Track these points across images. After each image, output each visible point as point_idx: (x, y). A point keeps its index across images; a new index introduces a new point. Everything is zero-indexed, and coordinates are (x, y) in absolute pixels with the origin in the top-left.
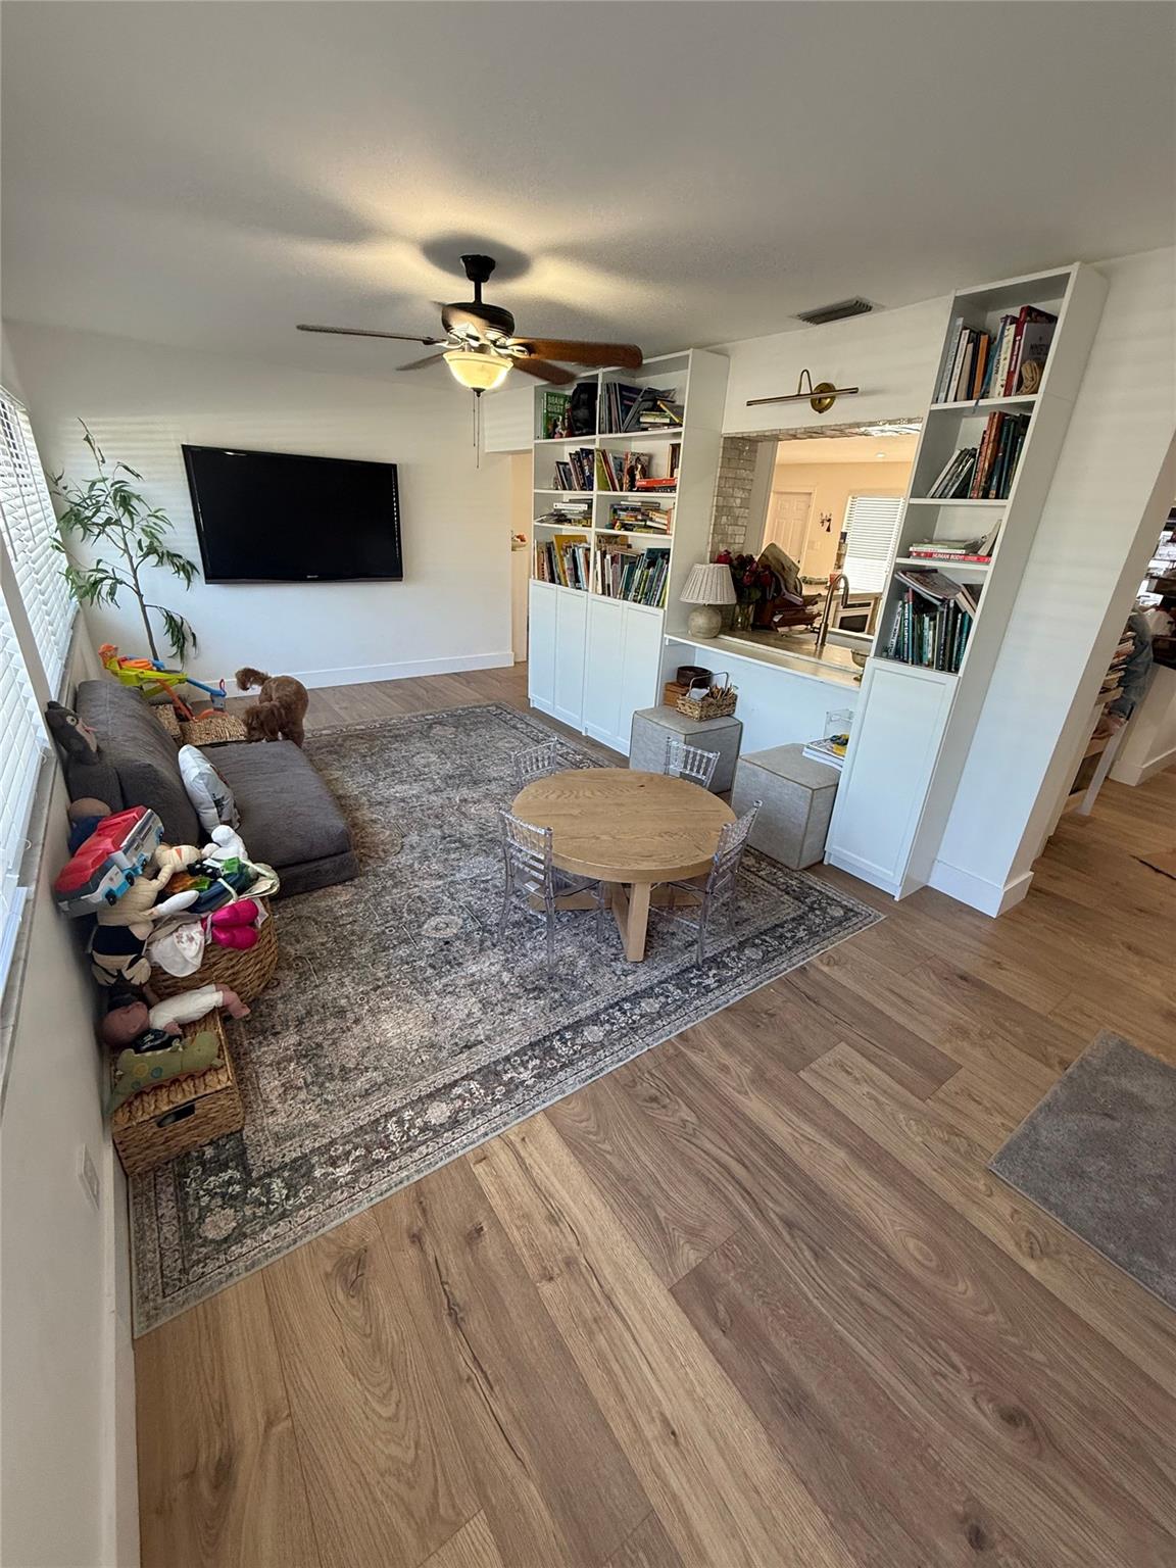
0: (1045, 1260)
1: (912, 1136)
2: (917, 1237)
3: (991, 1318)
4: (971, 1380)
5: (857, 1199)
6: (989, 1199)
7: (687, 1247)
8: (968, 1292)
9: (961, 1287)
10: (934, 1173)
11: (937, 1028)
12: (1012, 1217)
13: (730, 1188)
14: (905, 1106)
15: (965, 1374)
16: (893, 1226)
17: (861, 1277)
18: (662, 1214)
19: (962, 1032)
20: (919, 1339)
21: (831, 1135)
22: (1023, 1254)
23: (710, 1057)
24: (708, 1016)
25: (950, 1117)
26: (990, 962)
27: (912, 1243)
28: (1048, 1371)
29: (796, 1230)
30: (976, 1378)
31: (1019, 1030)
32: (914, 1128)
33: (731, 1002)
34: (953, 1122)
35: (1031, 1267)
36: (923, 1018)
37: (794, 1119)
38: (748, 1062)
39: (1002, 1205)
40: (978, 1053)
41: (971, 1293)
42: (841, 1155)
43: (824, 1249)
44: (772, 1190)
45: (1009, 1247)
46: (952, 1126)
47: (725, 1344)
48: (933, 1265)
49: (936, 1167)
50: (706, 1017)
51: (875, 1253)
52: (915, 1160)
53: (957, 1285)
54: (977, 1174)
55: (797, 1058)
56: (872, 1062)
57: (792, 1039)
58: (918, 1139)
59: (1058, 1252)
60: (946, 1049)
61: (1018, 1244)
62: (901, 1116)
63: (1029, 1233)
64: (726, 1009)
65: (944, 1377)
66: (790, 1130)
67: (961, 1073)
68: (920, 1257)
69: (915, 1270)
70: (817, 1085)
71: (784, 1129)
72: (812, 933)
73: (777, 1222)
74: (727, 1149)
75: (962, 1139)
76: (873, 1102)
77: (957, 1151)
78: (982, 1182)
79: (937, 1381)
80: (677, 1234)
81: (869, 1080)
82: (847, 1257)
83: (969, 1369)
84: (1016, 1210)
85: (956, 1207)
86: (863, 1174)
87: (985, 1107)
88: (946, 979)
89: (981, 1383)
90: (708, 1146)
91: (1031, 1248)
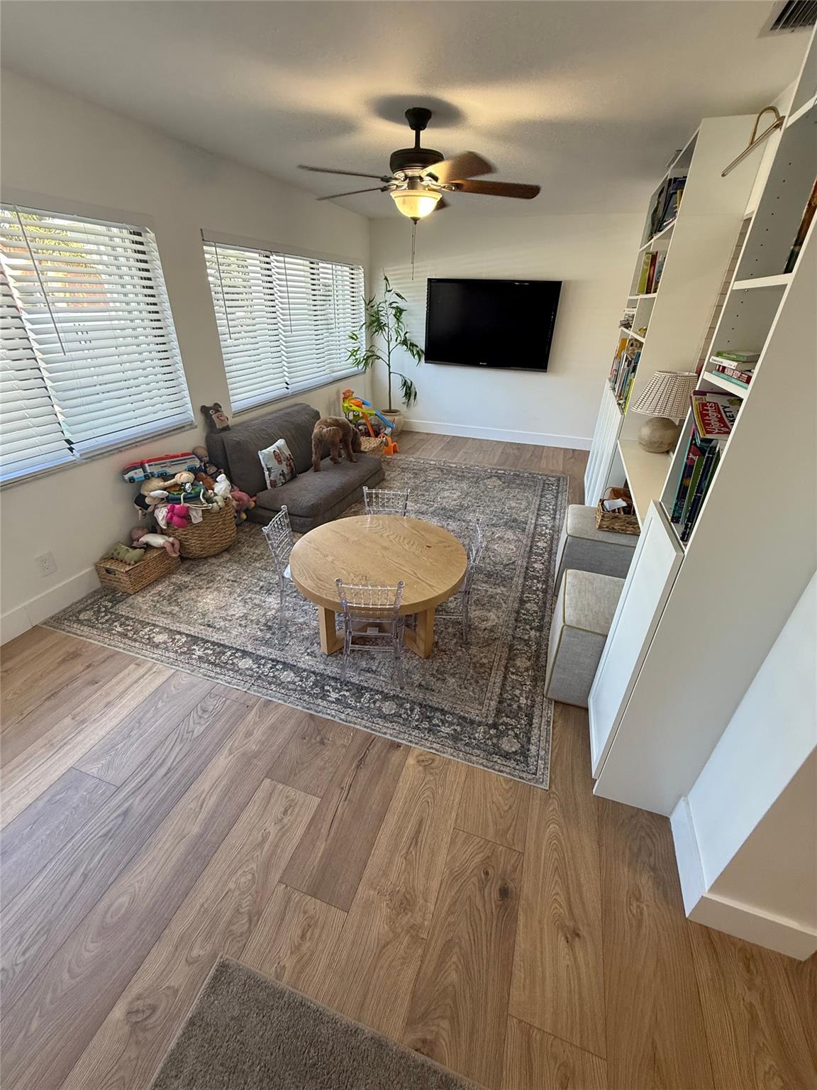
0: (127, 1028)
1: (234, 879)
2: (132, 901)
3: (66, 976)
4: (16, 965)
5: (156, 850)
6: (183, 962)
7: (100, 766)
8: (87, 953)
9: (91, 946)
10: (198, 906)
11: (393, 877)
12: (168, 988)
13: (146, 772)
14: (267, 866)
15: (21, 960)
16: (138, 881)
17: (91, 870)
18: (120, 746)
19: (405, 903)
20: (46, 920)
21: (212, 817)
22: (131, 1003)
23: (255, 723)
24: (296, 707)
25: (271, 910)
26: (570, 924)
27: (125, 899)
28: (22, 1034)
29: (123, 818)
30: (18, 969)
31: (454, 977)
32: (243, 880)
33: (320, 715)
34: (265, 915)
35: (118, 1012)
36: (399, 861)
37: (219, 789)
38: (263, 744)
39: (179, 977)
40: (379, 926)
41: (87, 955)
42: (196, 830)
43: (110, 839)
44: (150, 796)
45: (136, 988)
46: (259, 913)
47: (41, 804)
48: (108, 919)
49: (206, 906)
50: (294, 707)
51: (112, 874)
52: (207, 888)
53: (92, 942)
54: (209, 947)
55: (283, 771)
56: (309, 828)
57: (303, 764)
58: (232, 885)
59: (137, 1043)
60: (363, 892)
61: (138, 998)
62: (254, 866)
63: (154, 1009)
64: (311, 714)
65: (20, 943)
66: (207, 790)
67: (337, 915)
68: (112, 909)
69: (102, 906)
70: (260, 794)
71: (206, 786)
72: (455, 738)
73: (126, 805)
74: (177, 760)
75: (247, 926)
76: (260, 839)
77: (230, 923)
78: (202, 953)
79: (16, 938)
80: (107, 758)
81: (284, 831)
82: (106, 855)
83: (25, 963)
84: (178, 990)
85: (167, 931)
86: (182, 848)
87: (300, 945)
88: (487, 873)
89: (14, 973)
90: (177, 749)
91: (137, 1011)
